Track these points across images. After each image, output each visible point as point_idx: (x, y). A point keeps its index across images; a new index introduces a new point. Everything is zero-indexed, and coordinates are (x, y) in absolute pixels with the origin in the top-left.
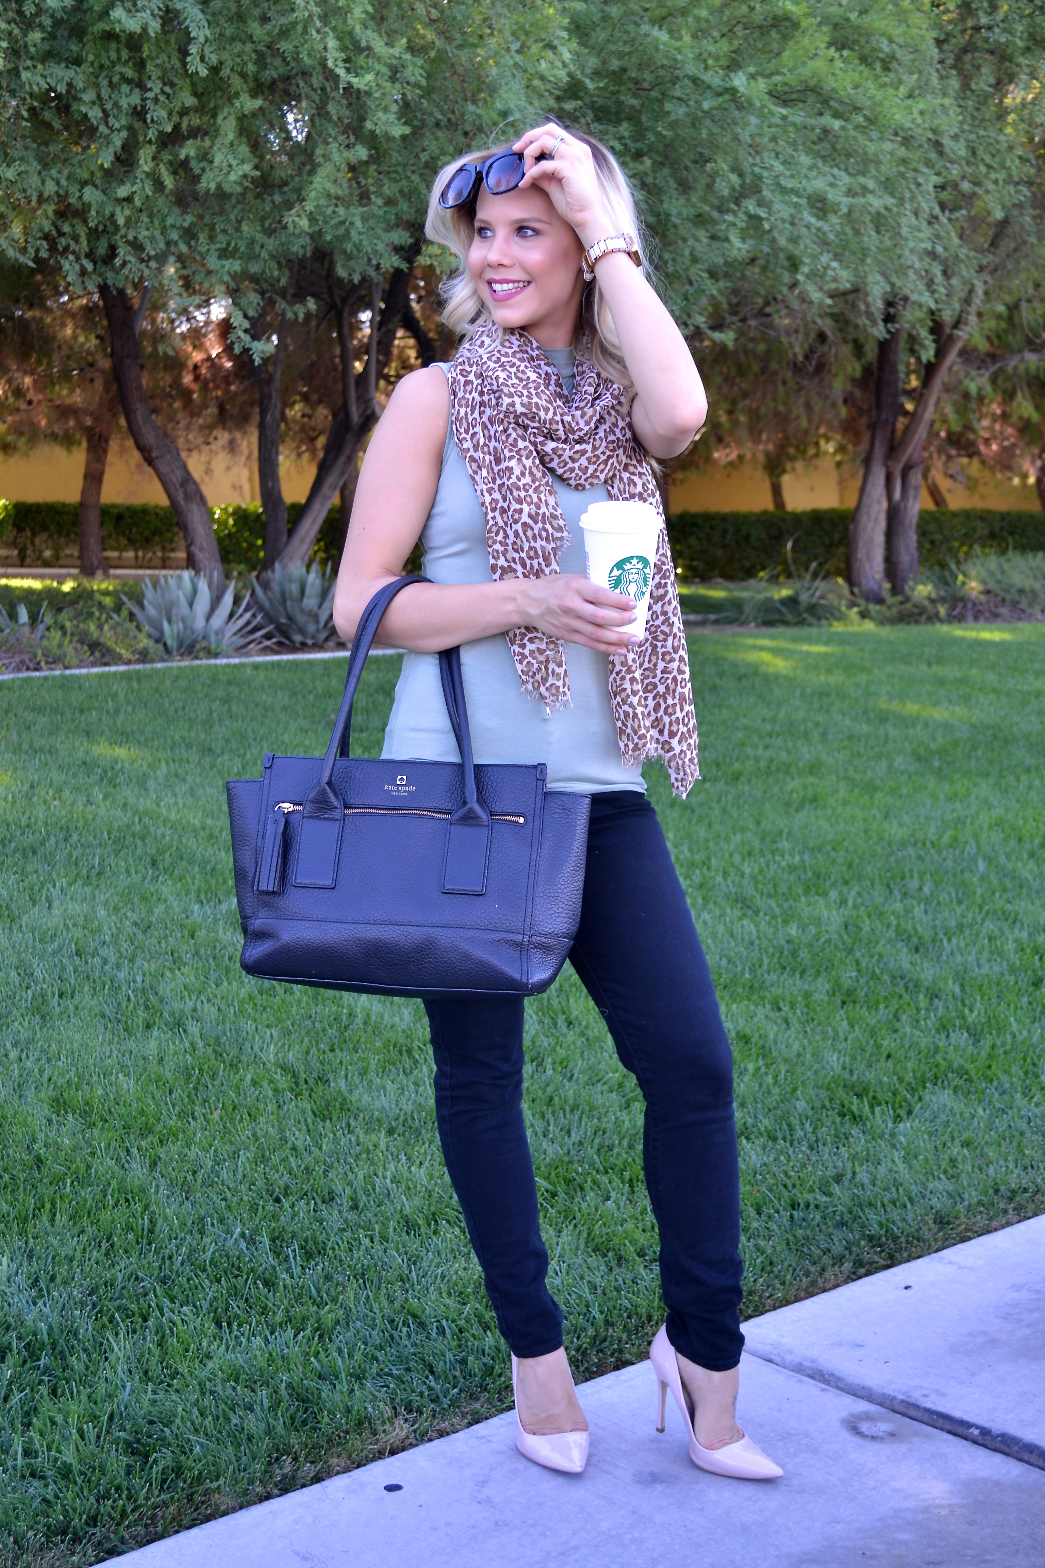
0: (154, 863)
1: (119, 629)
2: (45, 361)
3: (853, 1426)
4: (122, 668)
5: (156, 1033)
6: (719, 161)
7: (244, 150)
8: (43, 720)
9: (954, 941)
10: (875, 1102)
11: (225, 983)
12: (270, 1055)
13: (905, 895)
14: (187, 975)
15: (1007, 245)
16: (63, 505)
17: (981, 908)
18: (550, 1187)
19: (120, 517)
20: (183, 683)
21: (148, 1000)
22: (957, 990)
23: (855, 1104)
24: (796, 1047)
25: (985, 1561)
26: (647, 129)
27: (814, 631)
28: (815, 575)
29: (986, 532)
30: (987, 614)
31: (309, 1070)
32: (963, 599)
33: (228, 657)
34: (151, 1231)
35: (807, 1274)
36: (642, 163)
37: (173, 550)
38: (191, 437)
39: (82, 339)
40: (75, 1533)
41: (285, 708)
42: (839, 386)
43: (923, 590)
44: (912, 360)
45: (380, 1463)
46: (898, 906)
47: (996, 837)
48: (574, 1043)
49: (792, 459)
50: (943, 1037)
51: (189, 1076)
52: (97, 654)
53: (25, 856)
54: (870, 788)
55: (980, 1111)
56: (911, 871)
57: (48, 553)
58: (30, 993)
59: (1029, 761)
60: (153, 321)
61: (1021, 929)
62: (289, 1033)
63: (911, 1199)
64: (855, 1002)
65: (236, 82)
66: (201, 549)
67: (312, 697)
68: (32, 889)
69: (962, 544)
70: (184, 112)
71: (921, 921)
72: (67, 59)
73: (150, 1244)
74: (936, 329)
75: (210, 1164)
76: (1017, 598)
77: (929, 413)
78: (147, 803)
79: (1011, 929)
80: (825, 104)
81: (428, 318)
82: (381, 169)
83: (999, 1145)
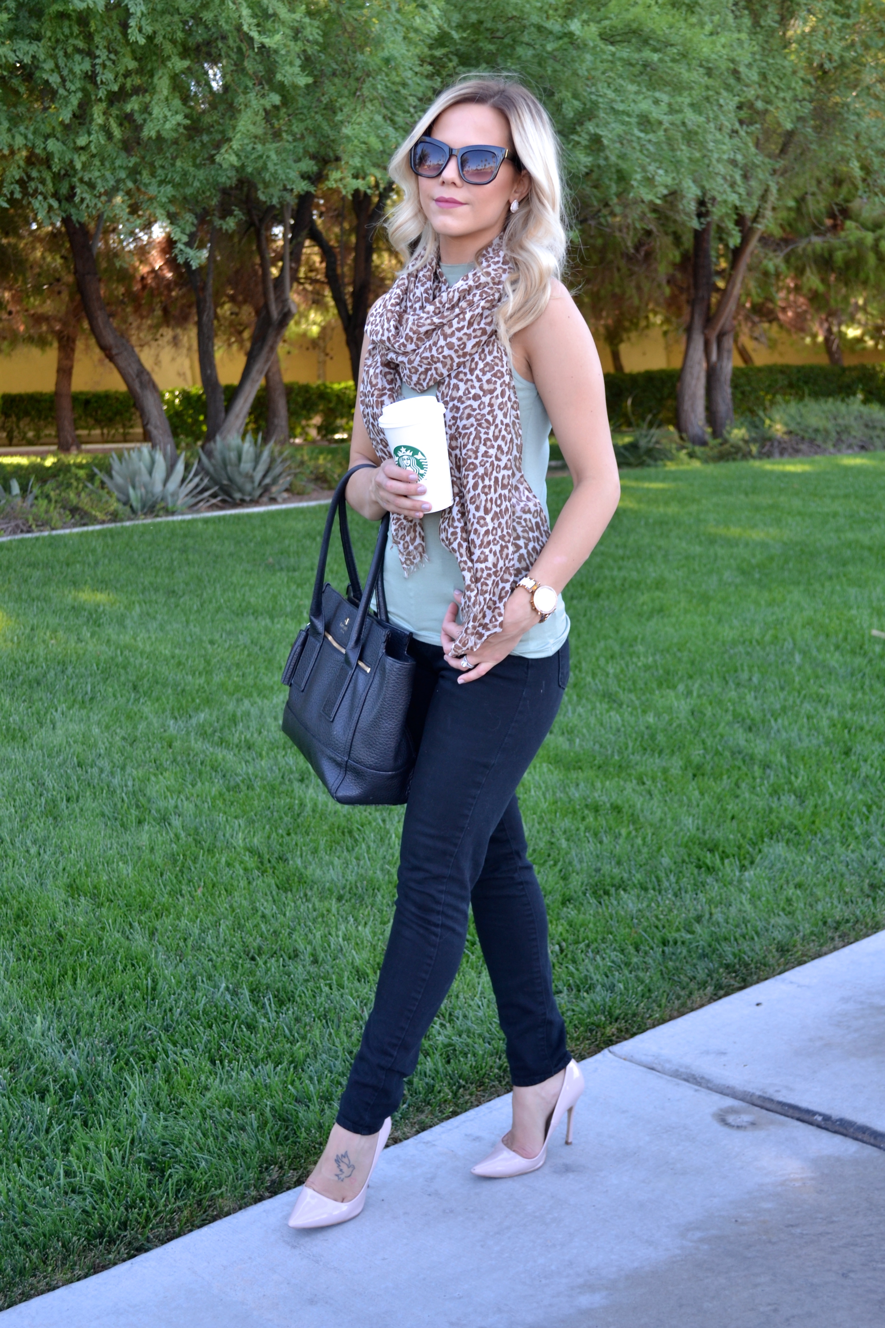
0: (135, 688)
1: (93, 496)
2: (20, 278)
3: (722, 1118)
4: (98, 527)
5: (146, 827)
7: (177, 103)
8: (37, 574)
9: (780, 721)
10: (724, 856)
11: (199, 784)
12: (239, 841)
13: (738, 685)
14: (168, 779)
15: (793, 151)
16: (41, 394)
17: (799, 693)
19: (87, 402)
20: (148, 538)
21: (138, 800)
22: (784, 761)
23: (708, 858)
24: (659, 814)
25: (832, 1222)
27: (652, 470)
28: (651, 425)
29: (786, 382)
30: (790, 450)
31: (271, 852)
32: (771, 439)
33: (182, 514)
34: (154, 989)
35: (678, 997)
37: (132, 427)
38: (142, 335)
39: (49, 259)
40: (110, 1236)
41: (231, 555)
42: (663, 270)
43: (738, 433)
44: (721, 246)
46: (733, 694)
47: (808, 634)
49: (627, 330)
50: (775, 799)
51: (175, 861)
52: (77, 517)
53: (31, 687)
54: (705, 599)
55: (808, 859)
56: (742, 665)
57: (30, 434)
58: (43, 800)
59: (831, 570)
60: (107, 243)
61: (833, 707)
62: (253, 822)
63: (757, 933)
64: (703, 775)
65: (168, 48)
66: (156, 427)
67: (252, 545)
68: (38, 713)
69: (767, 393)
70: (127, 74)
71: (752, 706)
72: (29, 36)
73: (153, 999)
74: (740, 221)
75: (197, 932)
76: (813, 436)
77: (737, 290)
78: (126, 638)
79: (825, 708)
80: (646, 42)
81: (329, 230)
82: (290, 112)
83: (825, 886)
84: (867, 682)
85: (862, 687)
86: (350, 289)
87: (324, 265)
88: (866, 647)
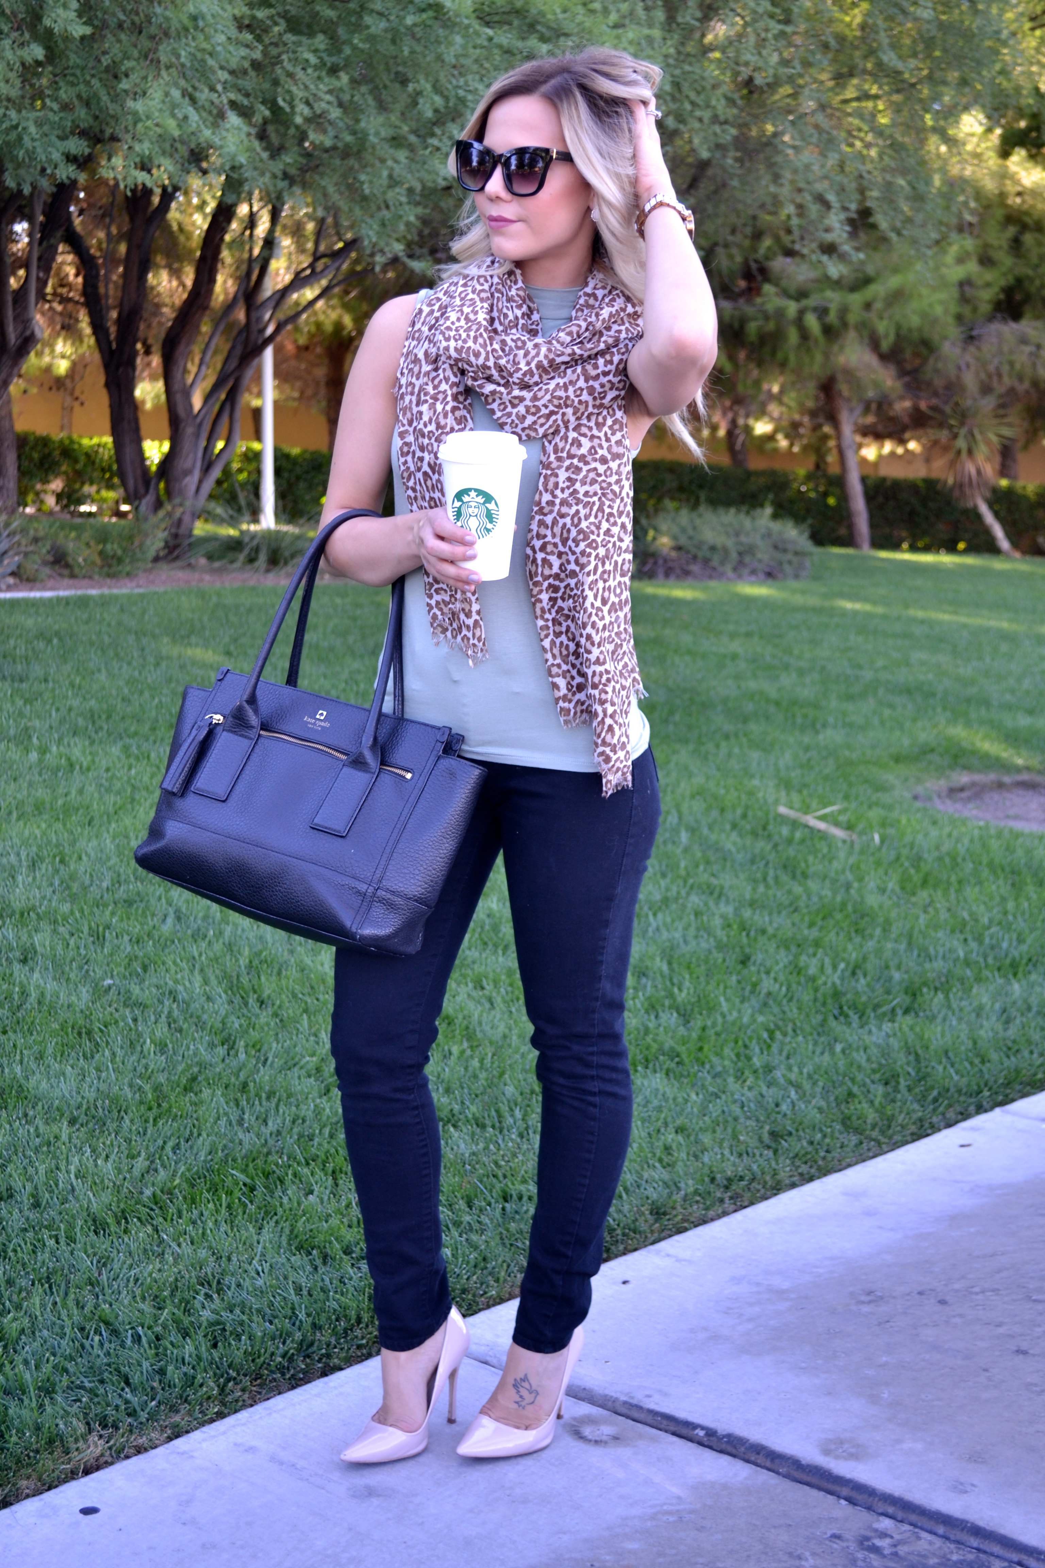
3: (575, 1430)
6: (422, 82)
9: (660, 916)
17: (685, 882)
18: (248, 1181)
22: (665, 968)
24: (502, 1028)
26: (344, 43)
29: (675, 484)
30: (678, 571)
32: (654, 555)
36: (338, 78)
45: (73, 1484)
47: (698, 806)
48: (268, 1024)
50: (653, 1017)
55: (693, 1096)
59: (728, 727)
61: (727, 904)
76: (708, 554)
79: (717, 904)
80: (532, 27)
81: (91, 234)
82: (58, 71)
83: (714, 1132)
84: (771, 873)
85: (765, 879)
86: (114, 314)
87: (80, 280)
88: (770, 827)
